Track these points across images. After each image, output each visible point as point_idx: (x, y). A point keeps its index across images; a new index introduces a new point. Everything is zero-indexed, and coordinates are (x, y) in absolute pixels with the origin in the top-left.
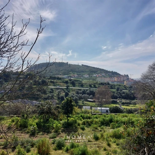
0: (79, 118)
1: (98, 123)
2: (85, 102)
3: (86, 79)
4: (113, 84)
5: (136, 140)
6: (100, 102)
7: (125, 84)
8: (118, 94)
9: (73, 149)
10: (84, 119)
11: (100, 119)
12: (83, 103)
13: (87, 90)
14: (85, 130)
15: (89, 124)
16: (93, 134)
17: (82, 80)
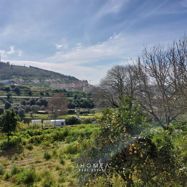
0: (25, 135)
1: (50, 139)
2: (35, 115)
3: (36, 85)
4: (70, 91)
5: (91, 153)
6: (54, 113)
7: (83, 91)
8: (76, 102)
9: (16, 175)
10: (31, 136)
11: (53, 134)
12: (32, 116)
13: (37, 99)
14: (33, 149)
15: (38, 142)
16: (43, 153)
17: (30, 87)
